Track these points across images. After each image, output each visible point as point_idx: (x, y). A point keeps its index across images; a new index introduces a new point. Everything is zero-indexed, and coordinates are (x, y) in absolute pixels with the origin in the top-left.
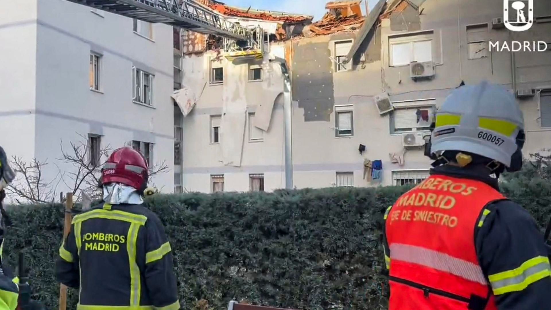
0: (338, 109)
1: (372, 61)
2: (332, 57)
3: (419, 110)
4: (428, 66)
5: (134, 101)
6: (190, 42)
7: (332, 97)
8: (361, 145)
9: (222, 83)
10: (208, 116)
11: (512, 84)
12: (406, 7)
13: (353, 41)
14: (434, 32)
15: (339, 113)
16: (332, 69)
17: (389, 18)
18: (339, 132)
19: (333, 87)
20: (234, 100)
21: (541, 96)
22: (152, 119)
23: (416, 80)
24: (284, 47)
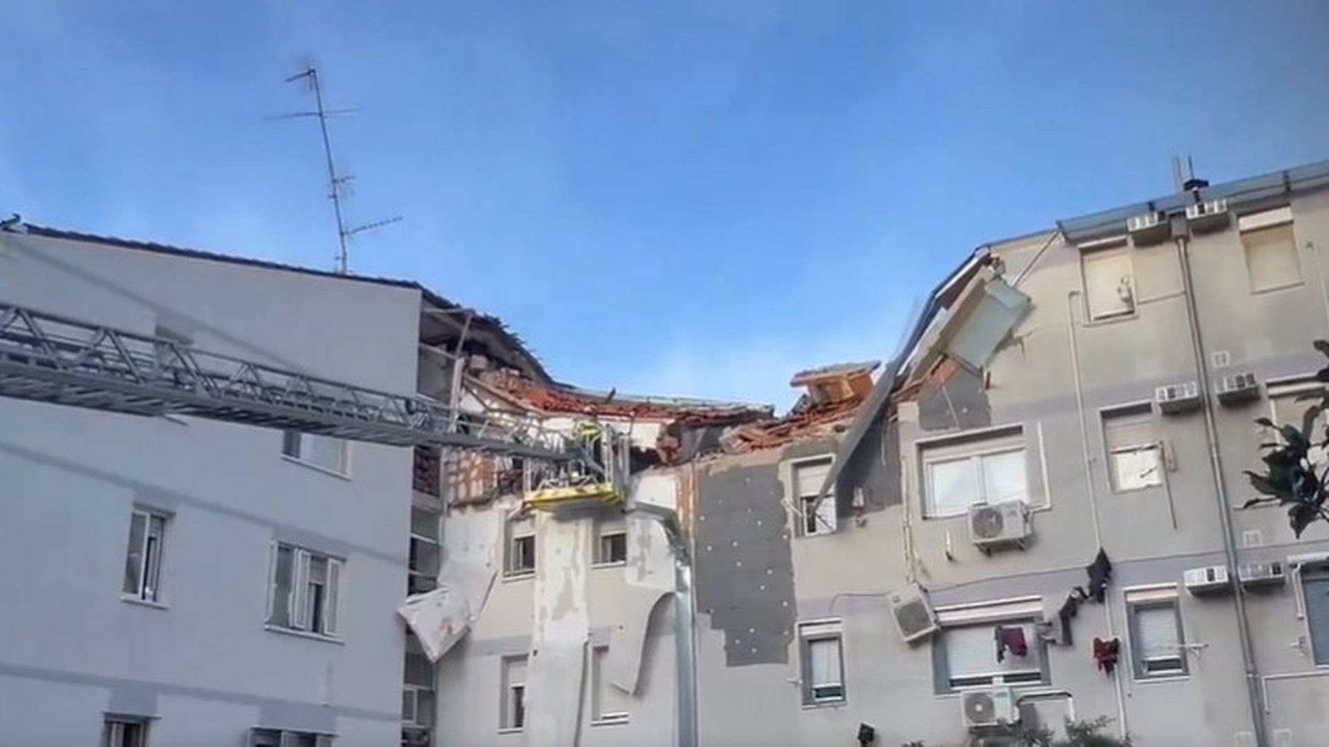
0: (808, 631)
1: (881, 506)
2: (788, 499)
3: (1000, 628)
4: (1013, 513)
5: (267, 626)
6: (461, 477)
7: (792, 600)
8: (863, 727)
9: (532, 572)
10: (497, 659)
11: (1226, 551)
12: (952, 374)
13: (834, 460)
14: (1024, 429)
15: (812, 641)
16: (789, 530)
17: (914, 400)
18: (814, 693)
19: (792, 574)
20: (559, 614)
21: (1303, 582)
22: (330, 670)
23: (989, 550)
24: (675, 479)
